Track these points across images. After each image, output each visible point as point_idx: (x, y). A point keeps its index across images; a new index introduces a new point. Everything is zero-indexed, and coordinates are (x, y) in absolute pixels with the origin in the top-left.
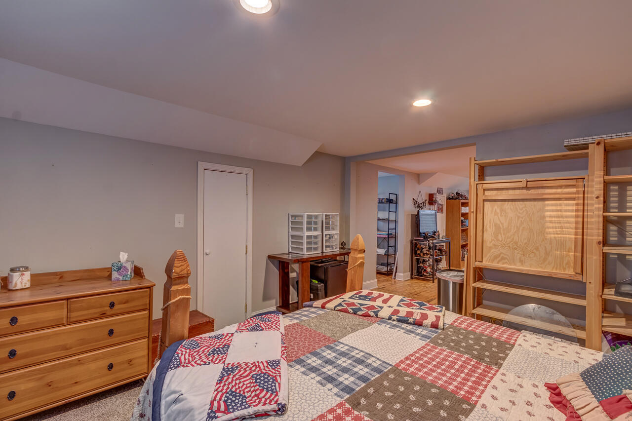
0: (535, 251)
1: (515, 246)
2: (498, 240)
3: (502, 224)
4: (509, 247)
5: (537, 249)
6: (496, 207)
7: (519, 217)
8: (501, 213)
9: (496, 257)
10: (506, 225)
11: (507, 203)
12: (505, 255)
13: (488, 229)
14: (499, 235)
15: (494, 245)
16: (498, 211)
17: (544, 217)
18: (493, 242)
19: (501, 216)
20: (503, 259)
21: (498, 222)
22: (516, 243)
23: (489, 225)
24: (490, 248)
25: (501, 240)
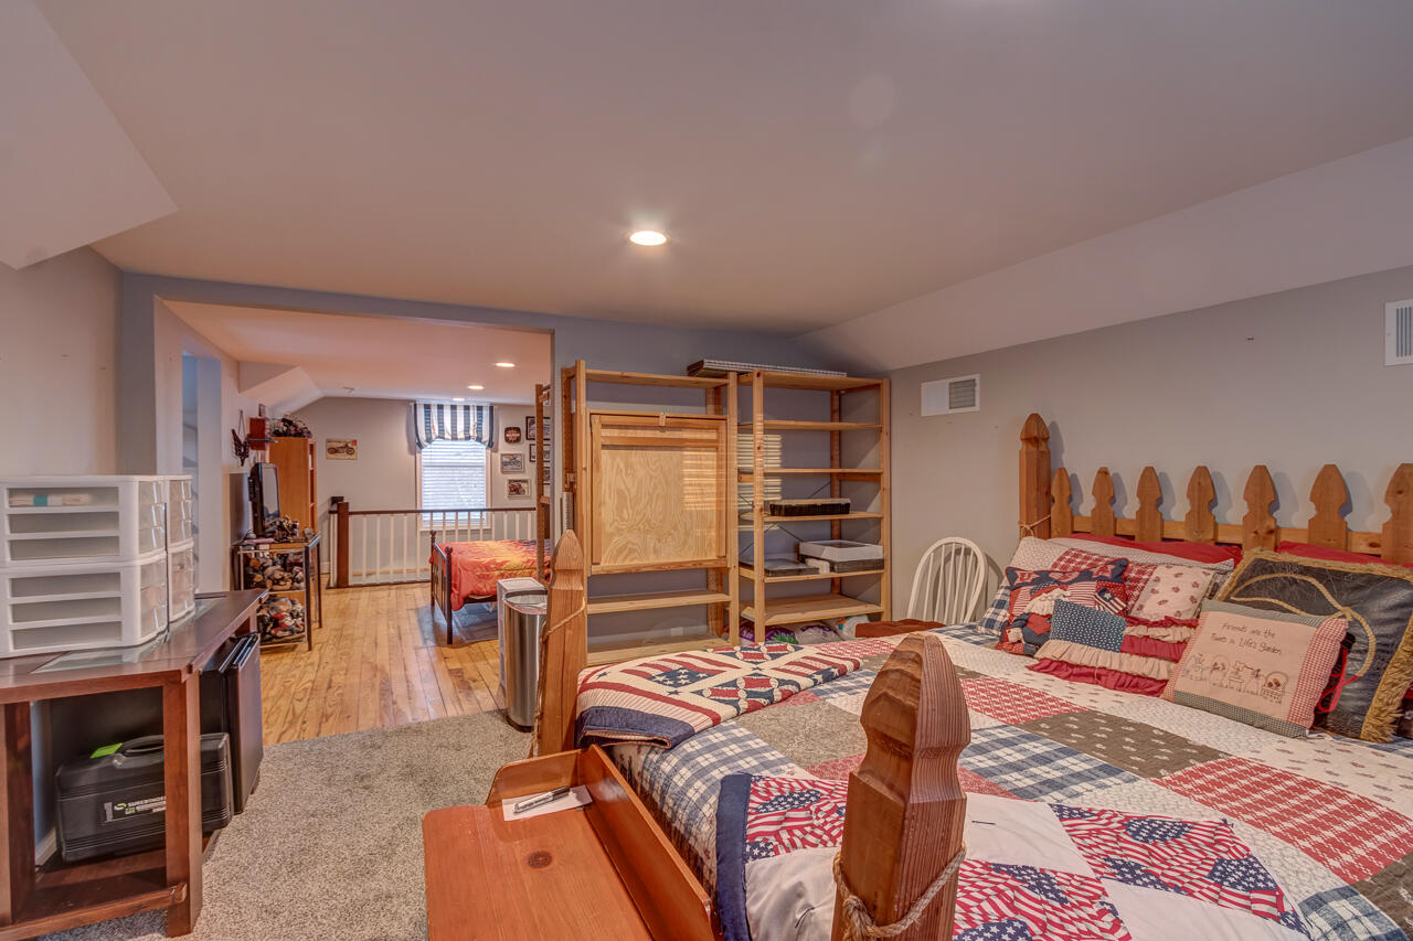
0: (672, 531)
1: (647, 528)
2: (623, 520)
3: (628, 490)
4: (639, 529)
5: (675, 528)
6: (618, 459)
7: (651, 477)
8: (627, 471)
9: (620, 552)
10: (633, 490)
11: (634, 452)
12: (633, 544)
13: (608, 500)
14: (625, 512)
15: (618, 529)
16: (622, 465)
17: (683, 476)
18: (616, 524)
19: (627, 475)
20: (632, 551)
21: (623, 487)
22: (648, 521)
23: (607, 495)
24: (612, 535)
25: (626, 517)
